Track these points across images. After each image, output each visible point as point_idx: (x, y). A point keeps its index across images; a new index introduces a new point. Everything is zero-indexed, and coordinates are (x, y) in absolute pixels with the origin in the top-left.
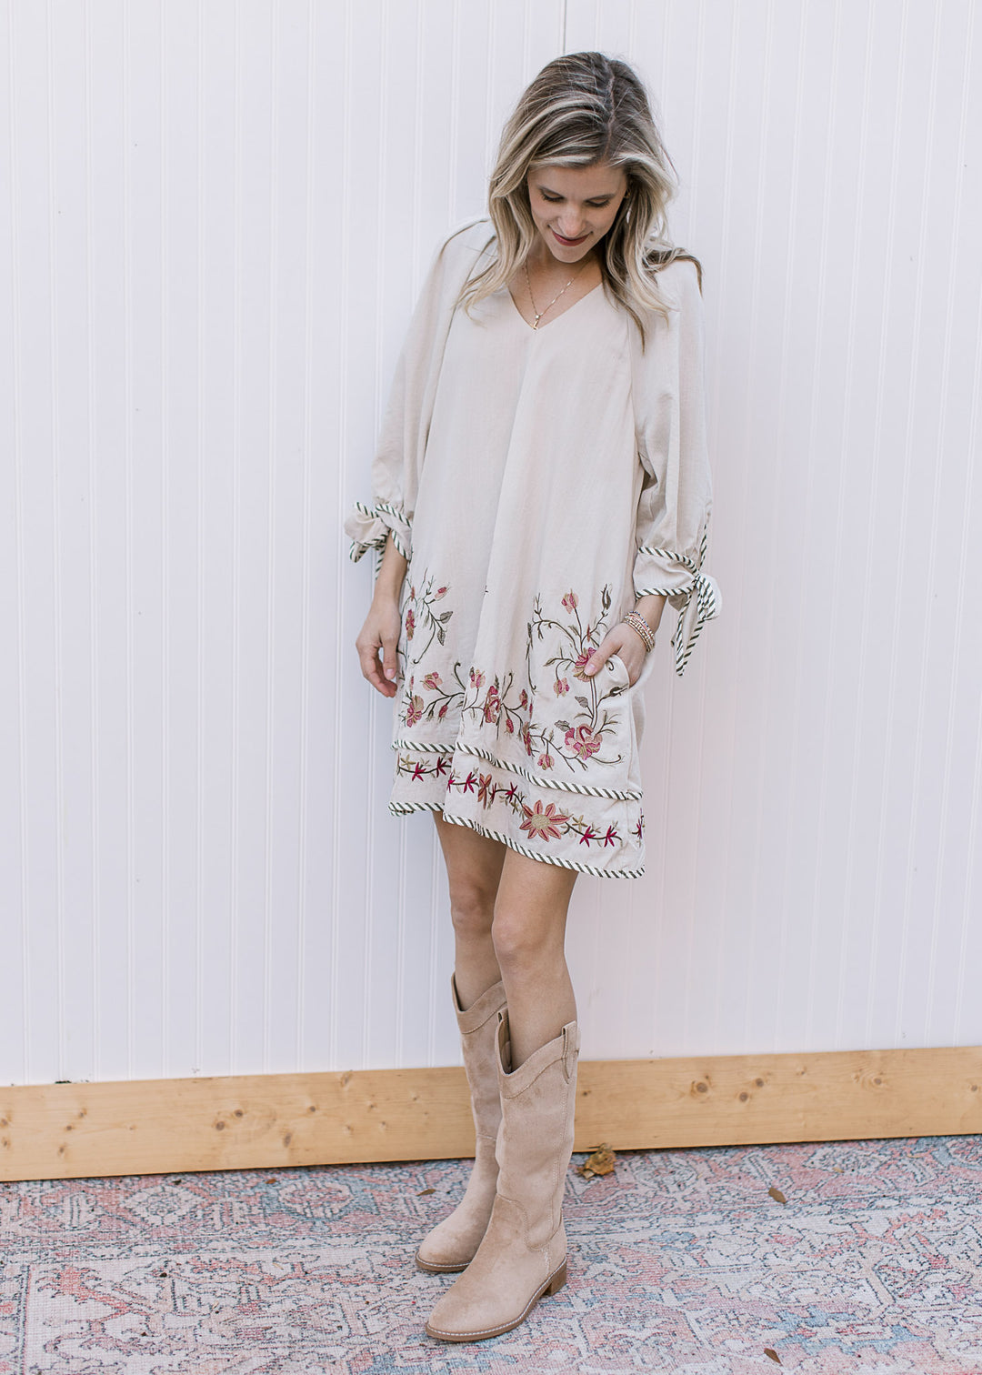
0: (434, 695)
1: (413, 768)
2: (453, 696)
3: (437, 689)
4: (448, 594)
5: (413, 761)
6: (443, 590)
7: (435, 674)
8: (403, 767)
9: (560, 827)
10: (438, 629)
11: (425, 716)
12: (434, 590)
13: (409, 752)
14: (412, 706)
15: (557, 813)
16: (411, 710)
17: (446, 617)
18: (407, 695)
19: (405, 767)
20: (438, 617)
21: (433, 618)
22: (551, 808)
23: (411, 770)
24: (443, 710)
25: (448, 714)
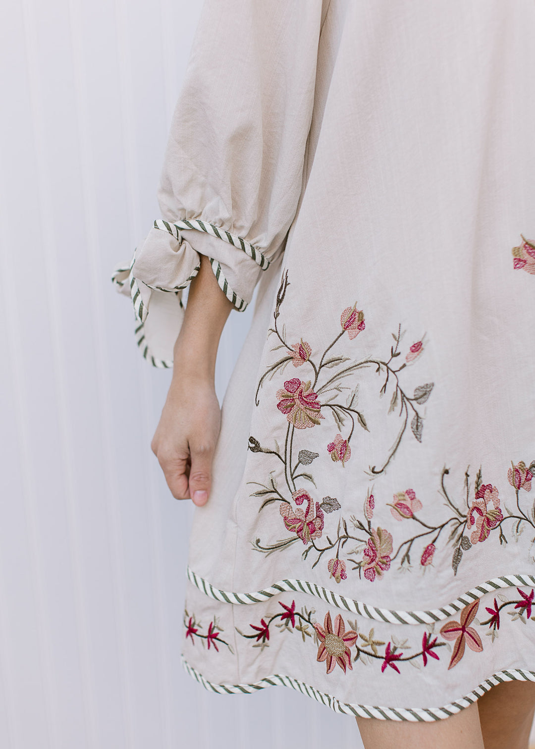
0: (409, 528)
1: (381, 651)
2: (443, 526)
3: (414, 518)
4: (424, 354)
5: (381, 640)
6: (417, 348)
7: (410, 493)
8: (365, 649)
10: (412, 414)
11: (395, 564)
12: (404, 348)
13: (373, 625)
14: (372, 544)
16: (371, 552)
17: (424, 393)
18: (361, 527)
19: (369, 649)
20: (410, 394)
21: (403, 395)
23: (379, 654)
24: (428, 552)
25: (436, 558)
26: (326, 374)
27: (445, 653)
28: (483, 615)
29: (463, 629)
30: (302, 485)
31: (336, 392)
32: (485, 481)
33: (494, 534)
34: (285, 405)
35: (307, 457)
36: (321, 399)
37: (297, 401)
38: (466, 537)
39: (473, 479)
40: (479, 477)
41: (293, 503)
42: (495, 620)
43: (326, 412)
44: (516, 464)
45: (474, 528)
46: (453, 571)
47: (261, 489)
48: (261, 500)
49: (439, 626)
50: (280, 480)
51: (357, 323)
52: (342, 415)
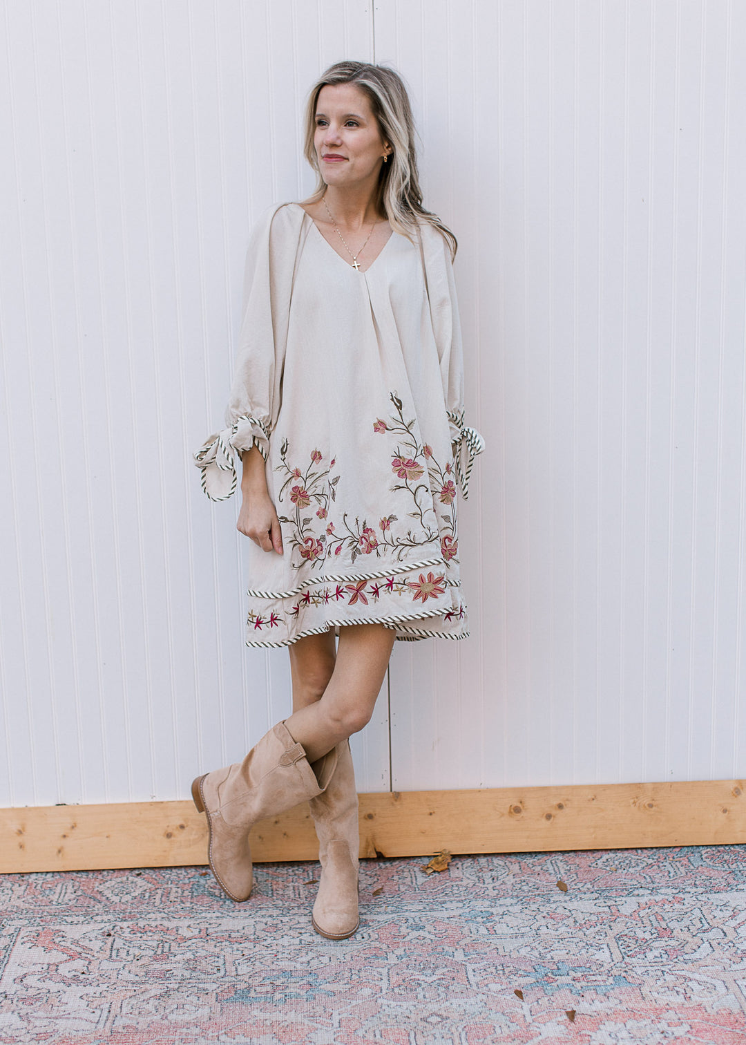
0: (330, 538)
2: (345, 539)
3: (332, 534)
4: (336, 464)
6: (333, 462)
7: (331, 524)
9: (441, 586)
10: (332, 490)
15: (436, 577)
17: (336, 481)
20: (331, 482)
22: (430, 575)
24: (338, 549)
25: (342, 552)
26: (309, 481)
27: (348, 596)
28: (368, 588)
29: (358, 591)
30: (307, 534)
31: (315, 488)
32: (368, 526)
33: (374, 552)
34: (294, 499)
35: (307, 521)
36: (309, 493)
37: (299, 496)
38: (358, 549)
39: (361, 523)
40: (365, 523)
41: (304, 544)
42: (376, 592)
43: (312, 498)
44: (382, 519)
45: (363, 546)
46: (352, 561)
47: (291, 539)
48: (292, 544)
49: (345, 584)
50: (297, 534)
51: (318, 457)
52: (319, 498)
